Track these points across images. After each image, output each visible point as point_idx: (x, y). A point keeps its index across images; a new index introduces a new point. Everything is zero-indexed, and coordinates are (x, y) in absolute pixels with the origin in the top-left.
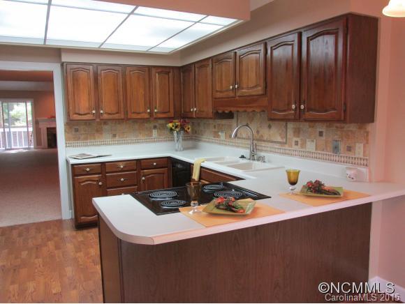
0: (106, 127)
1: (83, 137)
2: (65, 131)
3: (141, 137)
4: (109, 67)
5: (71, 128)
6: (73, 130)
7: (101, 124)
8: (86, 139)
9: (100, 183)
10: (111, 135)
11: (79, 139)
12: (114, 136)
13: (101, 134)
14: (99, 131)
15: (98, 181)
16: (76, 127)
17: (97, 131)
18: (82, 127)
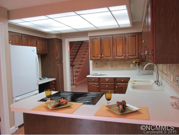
0: (108, 62)
1: (99, 66)
2: (93, 64)
3: (125, 67)
4: (106, 36)
5: (95, 62)
6: (96, 64)
7: (106, 61)
8: (100, 67)
9: (98, 87)
10: (111, 66)
11: (98, 67)
12: (112, 66)
13: (107, 65)
14: (106, 64)
15: (97, 86)
16: (97, 62)
17: (105, 64)
18: (99, 62)
